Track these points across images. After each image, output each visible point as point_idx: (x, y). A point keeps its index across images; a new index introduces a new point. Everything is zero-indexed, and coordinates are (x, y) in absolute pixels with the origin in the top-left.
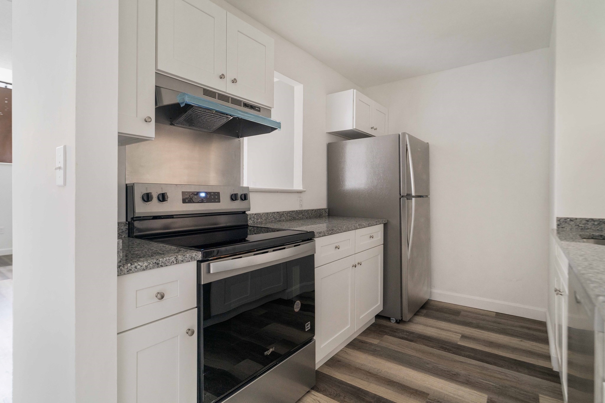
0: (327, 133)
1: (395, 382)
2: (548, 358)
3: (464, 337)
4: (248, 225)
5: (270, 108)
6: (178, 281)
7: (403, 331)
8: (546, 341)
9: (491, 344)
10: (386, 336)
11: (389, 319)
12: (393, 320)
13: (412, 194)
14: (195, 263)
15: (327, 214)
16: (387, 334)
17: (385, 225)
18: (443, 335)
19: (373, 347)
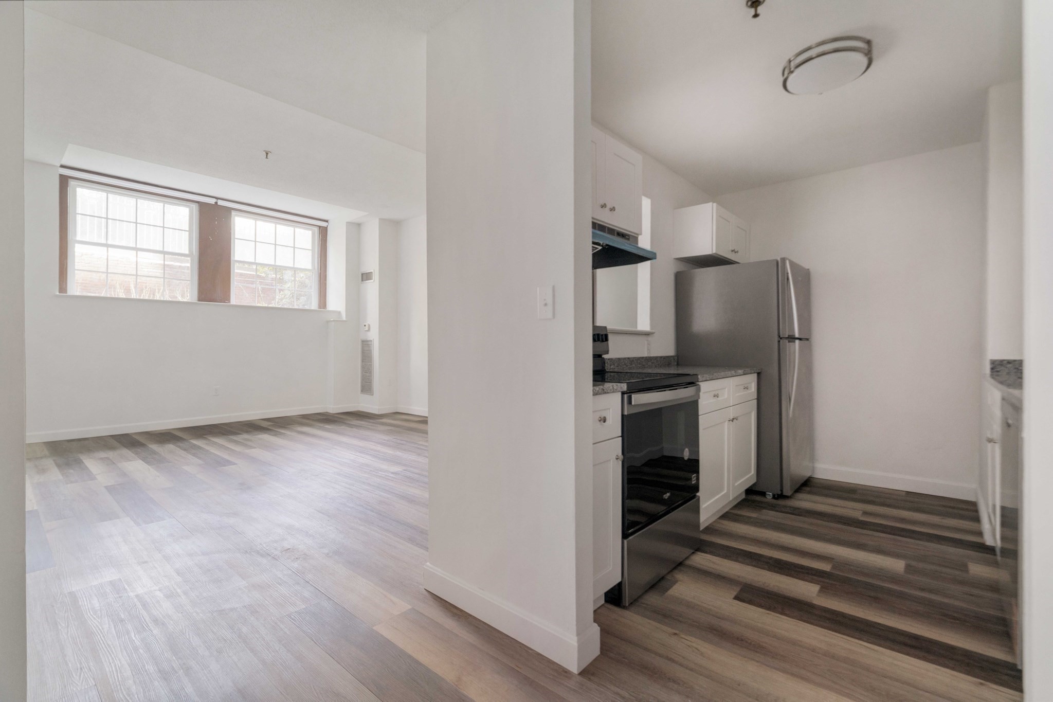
0: (675, 259)
1: (790, 548)
2: (980, 534)
3: (865, 513)
4: (605, 370)
5: (638, 234)
6: (611, 410)
7: (785, 507)
8: (977, 519)
9: (903, 520)
10: (764, 511)
11: (763, 494)
12: (769, 495)
13: (794, 335)
14: (620, 394)
15: (676, 363)
16: (765, 508)
17: (759, 374)
18: (839, 511)
19: (752, 520)
